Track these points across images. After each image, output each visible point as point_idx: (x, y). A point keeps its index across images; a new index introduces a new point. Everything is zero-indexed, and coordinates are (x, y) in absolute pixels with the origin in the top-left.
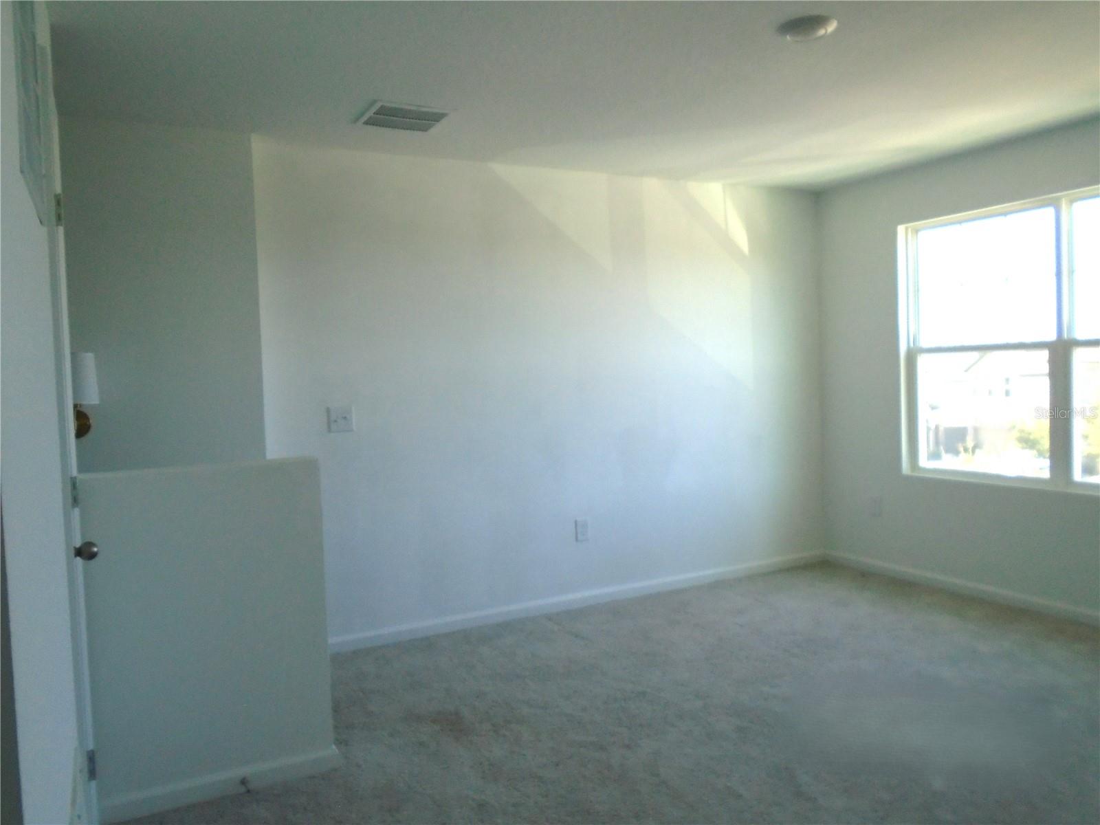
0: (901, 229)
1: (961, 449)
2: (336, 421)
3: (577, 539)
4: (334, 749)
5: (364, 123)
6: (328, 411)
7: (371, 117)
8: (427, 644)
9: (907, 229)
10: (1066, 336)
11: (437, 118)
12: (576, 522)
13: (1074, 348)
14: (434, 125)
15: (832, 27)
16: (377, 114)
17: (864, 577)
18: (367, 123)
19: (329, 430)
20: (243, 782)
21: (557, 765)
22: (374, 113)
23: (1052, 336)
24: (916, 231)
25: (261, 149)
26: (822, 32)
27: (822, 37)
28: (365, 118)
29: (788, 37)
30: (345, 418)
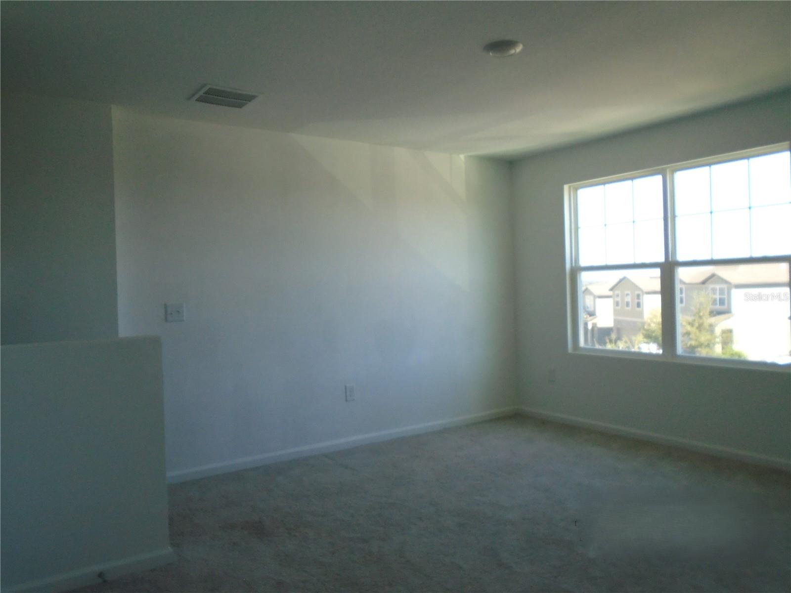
0: (566, 187)
1: (608, 341)
2: (171, 314)
3: (346, 400)
4: (170, 549)
5: (196, 100)
6: (166, 306)
7: (201, 96)
8: (237, 476)
9: (570, 188)
10: (670, 259)
11: (250, 98)
12: (346, 388)
13: (676, 267)
14: (246, 104)
15: (519, 48)
16: (206, 94)
17: (543, 423)
18: (198, 100)
19: (166, 320)
20: (101, 575)
21: (333, 554)
22: (204, 93)
23: (661, 259)
24: (576, 189)
25: (118, 115)
26: (512, 51)
27: (512, 55)
28: (197, 96)
29: (491, 54)
30: (178, 312)
